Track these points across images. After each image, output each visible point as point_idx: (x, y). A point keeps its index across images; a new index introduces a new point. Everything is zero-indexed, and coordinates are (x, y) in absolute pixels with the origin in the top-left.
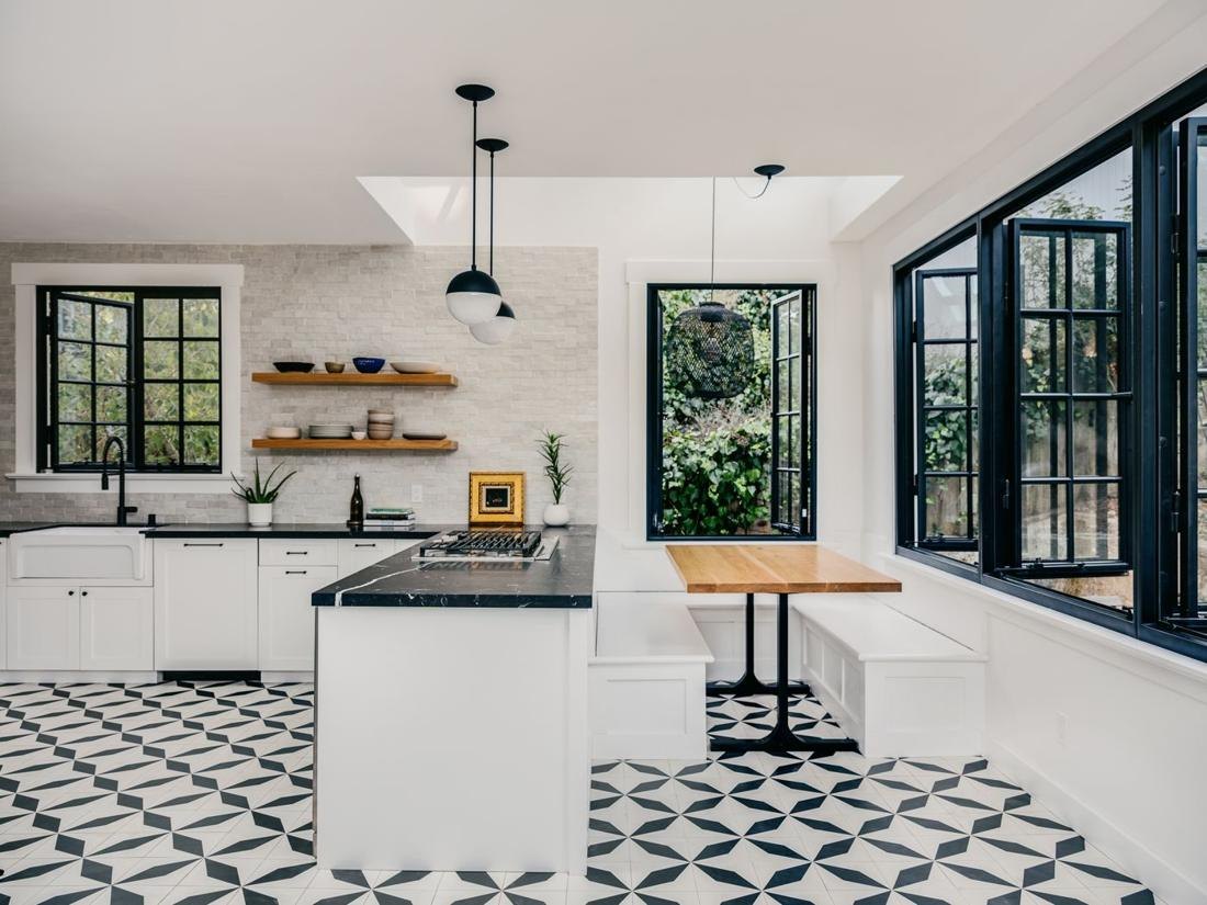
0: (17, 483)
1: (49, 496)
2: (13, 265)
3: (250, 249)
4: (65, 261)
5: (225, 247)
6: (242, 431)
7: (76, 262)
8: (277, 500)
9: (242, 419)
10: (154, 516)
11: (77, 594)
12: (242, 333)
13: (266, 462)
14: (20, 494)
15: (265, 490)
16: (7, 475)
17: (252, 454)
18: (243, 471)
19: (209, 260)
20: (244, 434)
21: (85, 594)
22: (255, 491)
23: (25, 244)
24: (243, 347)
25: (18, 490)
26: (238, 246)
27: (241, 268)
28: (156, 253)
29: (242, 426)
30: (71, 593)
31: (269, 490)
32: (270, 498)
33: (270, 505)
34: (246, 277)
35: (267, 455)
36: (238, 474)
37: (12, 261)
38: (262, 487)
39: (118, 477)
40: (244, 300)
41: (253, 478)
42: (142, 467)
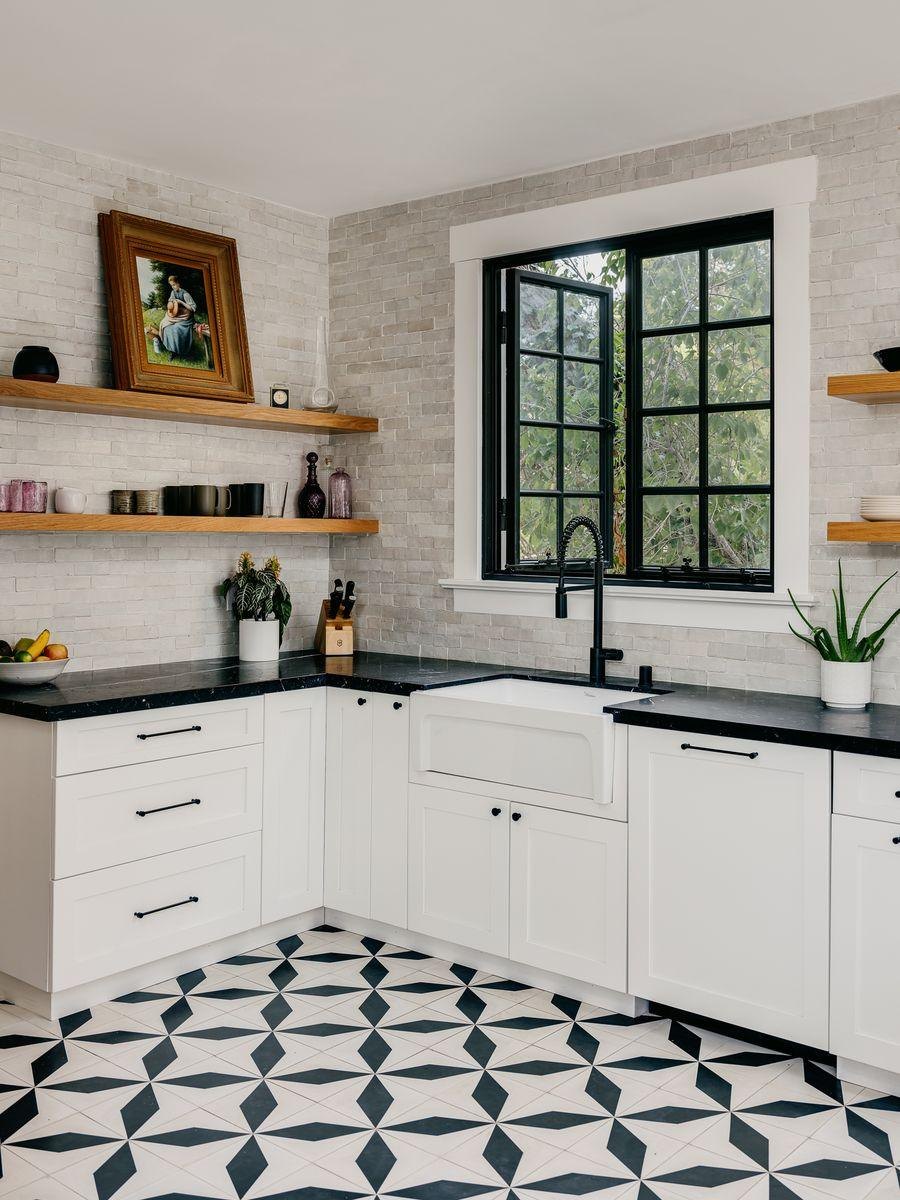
0: (457, 595)
1: (500, 620)
2: (452, 228)
3: (828, 119)
4: (522, 210)
5: (781, 126)
6: (812, 504)
7: (536, 207)
8: (884, 655)
9: (813, 482)
10: (649, 669)
11: (505, 816)
12: (813, 299)
13: (862, 572)
14: (460, 615)
15: (855, 634)
16: (440, 581)
17: (833, 553)
18: (813, 588)
19: (753, 159)
20: (815, 511)
21: (516, 817)
22: (833, 633)
23: (468, 192)
24: (815, 328)
25: (458, 608)
26: (806, 118)
27: (812, 161)
28: (657, 166)
29: (812, 493)
30: (496, 812)
31: (865, 632)
32: (864, 650)
33: (868, 665)
34: (822, 179)
35: (859, 554)
36: (803, 594)
37: (450, 224)
38: (851, 623)
39: (591, 592)
40: (818, 230)
41: (831, 605)
42: (637, 575)
